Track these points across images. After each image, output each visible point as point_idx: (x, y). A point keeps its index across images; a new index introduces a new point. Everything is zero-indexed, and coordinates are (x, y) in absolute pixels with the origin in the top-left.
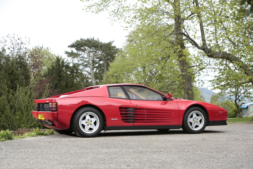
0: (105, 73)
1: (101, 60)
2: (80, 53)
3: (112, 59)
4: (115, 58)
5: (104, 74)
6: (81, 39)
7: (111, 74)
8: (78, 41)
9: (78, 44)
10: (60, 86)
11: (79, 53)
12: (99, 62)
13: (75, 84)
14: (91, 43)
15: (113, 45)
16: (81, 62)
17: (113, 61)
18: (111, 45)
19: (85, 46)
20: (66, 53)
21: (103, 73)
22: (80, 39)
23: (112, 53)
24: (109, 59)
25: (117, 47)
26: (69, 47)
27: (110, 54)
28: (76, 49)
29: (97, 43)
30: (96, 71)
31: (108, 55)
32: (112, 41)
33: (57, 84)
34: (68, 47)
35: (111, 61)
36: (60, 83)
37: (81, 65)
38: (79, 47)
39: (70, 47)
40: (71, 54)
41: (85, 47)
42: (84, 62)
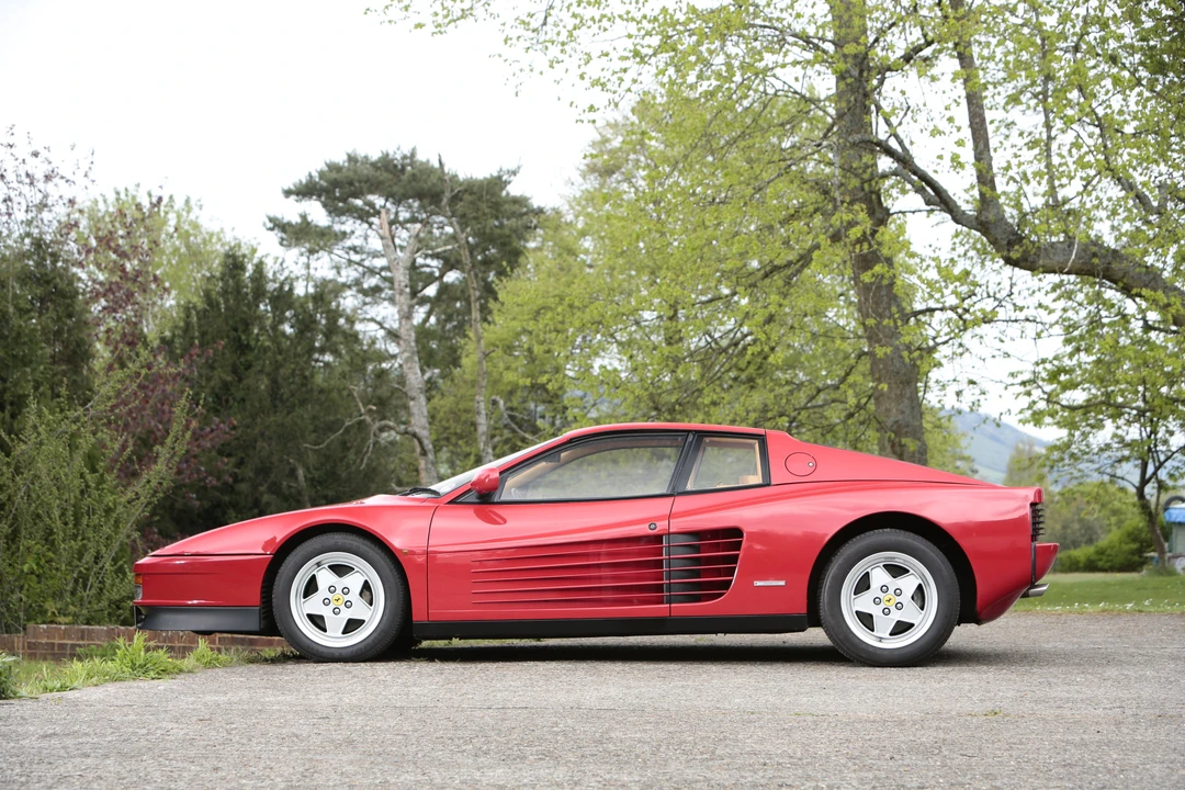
0: (471, 334)
1: (450, 263)
2: (343, 228)
3: (509, 262)
4: (522, 260)
5: (465, 336)
6: (352, 159)
7: (501, 340)
8: (333, 167)
9: (335, 184)
10: (243, 400)
11: (337, 228)
12: (442, 276)
13: (322, 391)
14: (404, 178)
15: (514, 189)
16: (348, 275)
17: (512, 270)
18: (503, 189)
19: (372, 193)
20: (270, 225)
21: (460, 329)
22: (345, 158)
23: (507, 232)
24: (491, 262)
25: (536, 203)
26: (288, 193)
27: (501, 236)
28: (325, 206)
29: (434, 179)
30: (426, 320)
31: (486, 238)
32: (512, 167)
33: (226, 386)
34: (282, 196)
35: (501, 273)
36: (240, 380)
37: (349, 287)
38: (340, 199)
39: (293, 197)
40: (298, 234)
41: (371, 197)
42: (364, 274)
